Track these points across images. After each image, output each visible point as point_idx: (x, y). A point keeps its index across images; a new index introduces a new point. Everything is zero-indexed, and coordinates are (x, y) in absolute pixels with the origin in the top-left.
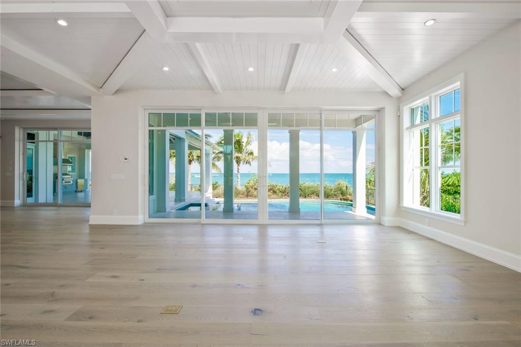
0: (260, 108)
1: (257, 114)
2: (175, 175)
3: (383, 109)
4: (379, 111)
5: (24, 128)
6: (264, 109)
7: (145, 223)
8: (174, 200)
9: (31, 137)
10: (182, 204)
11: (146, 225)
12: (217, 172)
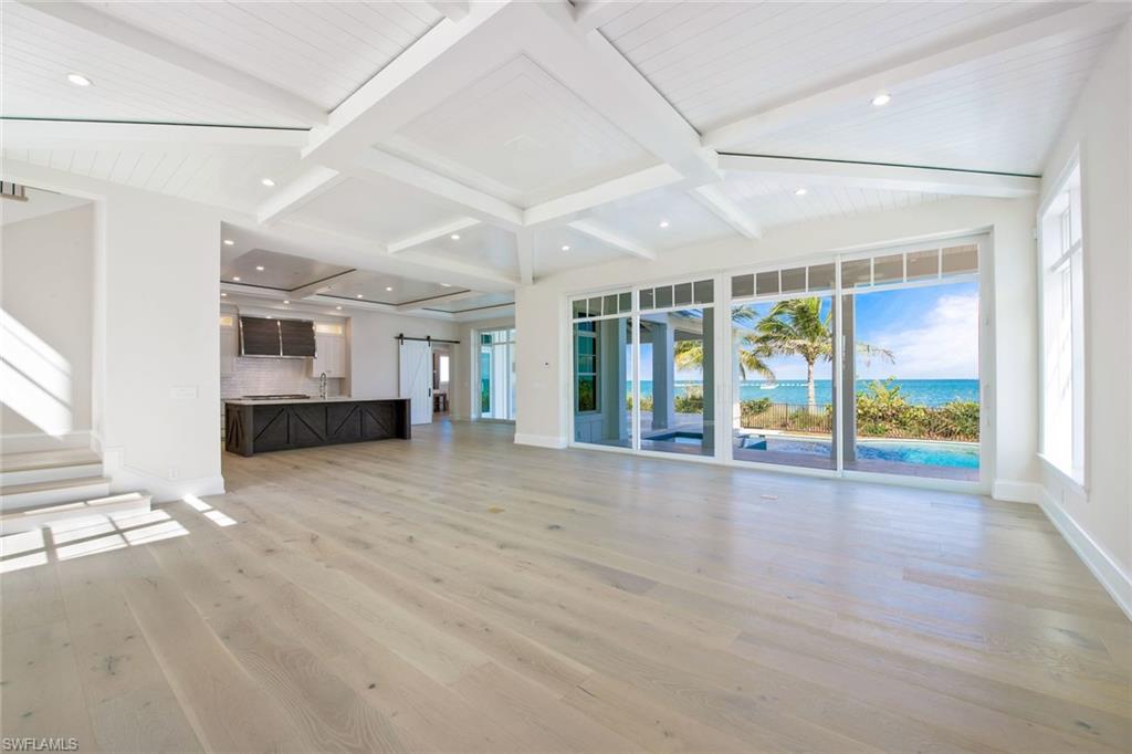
0: (719, 271)
1: (712, 281)
2: (702, 385)
3: (992, 227)
4: (988, 233)
5: (479, 331)
6: (724, 271)
7: (569, 448)
8: (650, 424)
9: (487, 340)
10: (662, 432)
11: (569, 450)
12: (765, 379)
